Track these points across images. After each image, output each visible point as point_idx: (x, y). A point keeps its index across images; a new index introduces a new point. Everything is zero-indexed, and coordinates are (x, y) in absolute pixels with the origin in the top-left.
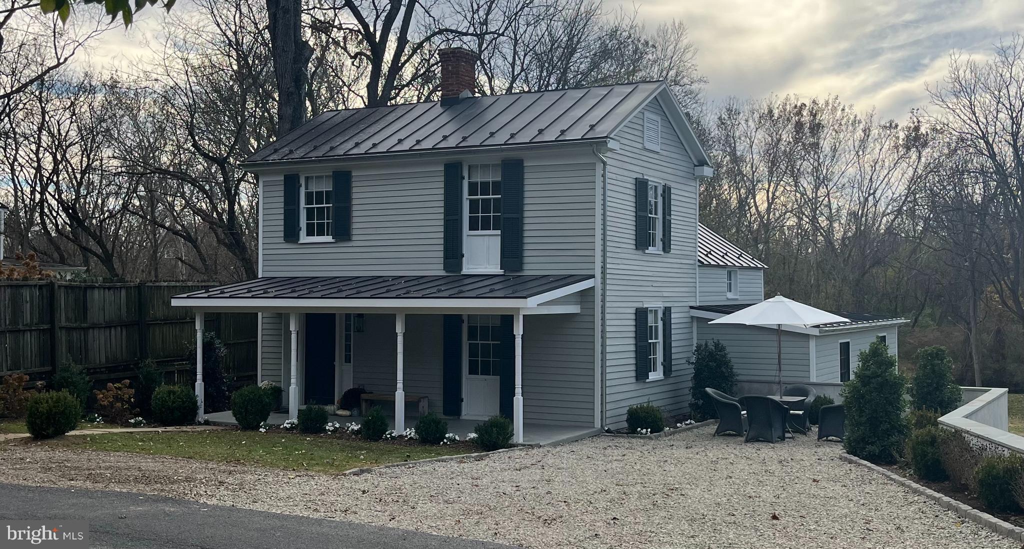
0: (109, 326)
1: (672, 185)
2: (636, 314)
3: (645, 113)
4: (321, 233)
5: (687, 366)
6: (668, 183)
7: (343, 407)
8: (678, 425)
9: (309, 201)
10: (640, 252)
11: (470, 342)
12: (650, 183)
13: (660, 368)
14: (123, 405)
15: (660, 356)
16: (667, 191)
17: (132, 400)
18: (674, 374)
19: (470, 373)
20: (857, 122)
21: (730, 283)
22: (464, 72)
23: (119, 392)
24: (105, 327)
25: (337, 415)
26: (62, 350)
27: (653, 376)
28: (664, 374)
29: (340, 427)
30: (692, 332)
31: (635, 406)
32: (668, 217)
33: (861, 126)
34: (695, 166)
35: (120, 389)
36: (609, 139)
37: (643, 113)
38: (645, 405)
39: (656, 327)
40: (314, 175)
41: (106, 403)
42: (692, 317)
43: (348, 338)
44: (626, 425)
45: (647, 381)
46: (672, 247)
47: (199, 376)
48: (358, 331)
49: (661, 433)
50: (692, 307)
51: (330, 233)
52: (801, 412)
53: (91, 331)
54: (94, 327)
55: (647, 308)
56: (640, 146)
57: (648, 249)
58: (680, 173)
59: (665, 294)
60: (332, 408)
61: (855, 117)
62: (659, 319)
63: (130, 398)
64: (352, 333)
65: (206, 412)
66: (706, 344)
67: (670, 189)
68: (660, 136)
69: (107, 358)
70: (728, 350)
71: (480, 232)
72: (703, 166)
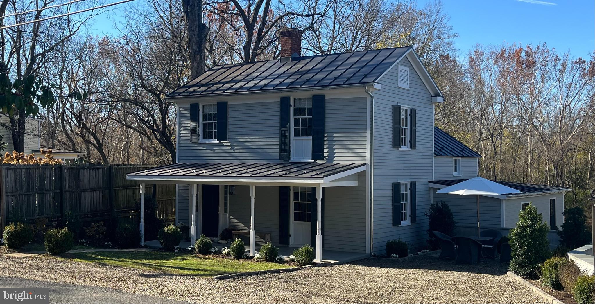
0: (92, 190)
1: (417, 108)
2: (393, 186)
3: (399, 66)
4: (211, 138)
5: (425, 217)
6: (414, 107)
7: (223, 238)
8: (419, 253)
9: (204, 118)
10: (395, 149)
11: (295, 202)
12: (401, 107)
13: (408, 218)
14: (100, 236)
15: (408, 211)
16: (413, 112)
17: (105, 233)
18: (417, 222)
19: (295, 220)
20: (558, 59)
21: (456, 167)
22: (294, 42)
23: (98, 229)
24: (90, 191)
25: (219, 243)
26: (66, 204)
27: (403, 223)
28: (411, 222)
29: (218, 251)
30: (430, 197)
31: (391, 241)
32: (413, 128)
33: (561, 62)
34: (432, 96)
35: (98, 226)
36: (374, 83)
37: (398, 66)
38: (397, 241)
39: (406, 194)
40: (207, 104)
41: (91, 235)
42: (430, 188)
43: (226, 198)
44: (385, 252)
45: (400, 226)
46: (416, 145)
47: (142, 220)
48: (232, 194)
49: (406, 257)
50: (430, 182)
51: (216, 138)
52: (492, 247)
53: (83, 193)
54: (84, 191)
55: (400, 183)
56: (396, 86)
57: (400, 147)
58: (422, 101)
59: (412, 174)
60: (216, 238)
61: (557, 56)
62: (408, 189)
63: (104, 232)
64: (228, 196)
65: (146, 240)
66: (437, 204)
67: (415, 111)
68: (408, 79)
69: (91, 209)
70: (450, 208)
71: (300, 138)
72: (437, 96)
